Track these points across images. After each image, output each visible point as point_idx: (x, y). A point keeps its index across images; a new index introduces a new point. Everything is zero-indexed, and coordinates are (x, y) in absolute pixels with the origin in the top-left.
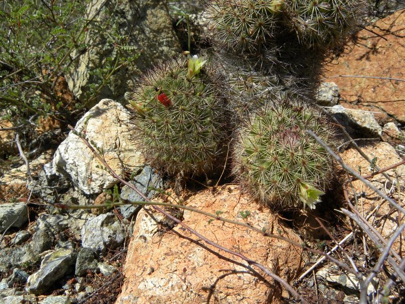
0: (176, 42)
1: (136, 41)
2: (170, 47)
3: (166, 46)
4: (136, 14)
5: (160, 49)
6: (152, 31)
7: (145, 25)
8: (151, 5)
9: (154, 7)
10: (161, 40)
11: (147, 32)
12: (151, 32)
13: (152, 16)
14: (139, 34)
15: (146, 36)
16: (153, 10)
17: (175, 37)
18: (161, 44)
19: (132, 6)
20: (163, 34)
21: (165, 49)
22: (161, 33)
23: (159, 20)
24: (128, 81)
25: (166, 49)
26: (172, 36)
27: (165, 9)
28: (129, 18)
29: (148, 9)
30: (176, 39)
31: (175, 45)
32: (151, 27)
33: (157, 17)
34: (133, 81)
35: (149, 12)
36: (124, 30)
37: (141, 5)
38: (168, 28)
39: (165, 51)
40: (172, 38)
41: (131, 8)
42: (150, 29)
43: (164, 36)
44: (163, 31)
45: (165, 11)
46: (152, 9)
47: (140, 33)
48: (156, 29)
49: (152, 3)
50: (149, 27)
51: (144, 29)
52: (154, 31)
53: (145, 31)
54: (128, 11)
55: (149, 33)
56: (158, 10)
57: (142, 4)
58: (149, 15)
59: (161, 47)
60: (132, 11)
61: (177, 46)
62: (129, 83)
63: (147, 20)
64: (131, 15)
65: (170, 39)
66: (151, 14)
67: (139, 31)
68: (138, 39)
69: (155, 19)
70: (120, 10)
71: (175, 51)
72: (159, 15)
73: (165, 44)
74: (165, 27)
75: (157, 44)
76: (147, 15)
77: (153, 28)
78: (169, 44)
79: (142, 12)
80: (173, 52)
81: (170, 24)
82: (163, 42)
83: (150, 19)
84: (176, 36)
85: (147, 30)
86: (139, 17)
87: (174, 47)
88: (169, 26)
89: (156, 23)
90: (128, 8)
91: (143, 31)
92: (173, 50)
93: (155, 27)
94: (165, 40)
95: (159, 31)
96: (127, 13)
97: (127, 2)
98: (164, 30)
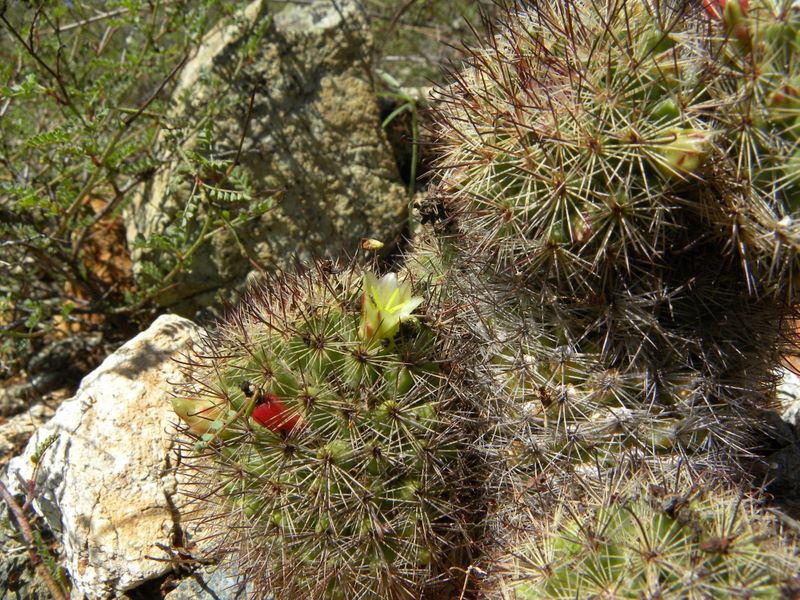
0: (386, 154)
1: (287, 150)
2: (369, 166)
3: (360, 164)
4: (292, 86)
5: (345, 171)
6: (329, 127)
7: (313, 112)
8: (332, 66)
9: (339, 71)
10: (349, 151)
11: (317, 130)
12: (326, 129)
13: (331, 91)
14: (295, 134)
15: (313, 139)
16: (336, 79)
17: (384, 144)
18: (347, 160)
19: (286, 68)
20: (355, 136)
21: (357, 171)
22: (350, 133)
23: (349, 103)
24: (260, 246)
25: (359, 171)
26: (376, 141)
27: (366, 77)
28: (276, 94)
29: (324, 75)
30: (385, 149)
31: (383, 164)
32: (328, 117)
33: (344, 94)
34: (269, 244)
35: (325, 82)
36: (259, 122)
37: (307, 66)
38: (370, 122)
39: (357, 176)
40: (375, 146)
41: (282, 70)
42: (324, 122)
43: (358, 140)
44: (355, 129)
45: (365, 81)
46: (334, 75)
47: (300, 131)
48: (339, 123)
49: (336, 62)
50: (322, 118)
51: (310, 123)
52: (334, 128)
53: (312, 126)
54: (275, 78)
55: (321, 133)
56: (350, 79)
57: (312, 62)
58: (325, 90)
59: (348, 165)
60: (284, 78)
61: (388, 166)
62: (260, 250)
63: (319, 99)
64: (282, 88)
65: (371, 148)
66: (329, 88)
67: (297, 126)
68: (293, 145)
69: (339, 99)
70: (256, 74)
71: (380, 177)
72: (350, 90)
73: (357, 159)
74: (362, 119)
75: (339, 159)
76: (320, 89)
77: (333, 121)
78: (369, 161)
79: (308, 81)
80: (377, 180)
81: (374, 113)
82: (352, 156)
83: (327, 98)
84: (387, 143)
85: (317, 126)
86: (300, 94)
87: (379, 167)
88: (371, 117)
89: (341, 109)
90: (274, 70)
91: (306, 127)
92: (375, 175)
93: (336, 119)
94: (359, 149)
95: (346, 129)
96: (272, 82)
97: (273, 58)
98: (360, 126)
